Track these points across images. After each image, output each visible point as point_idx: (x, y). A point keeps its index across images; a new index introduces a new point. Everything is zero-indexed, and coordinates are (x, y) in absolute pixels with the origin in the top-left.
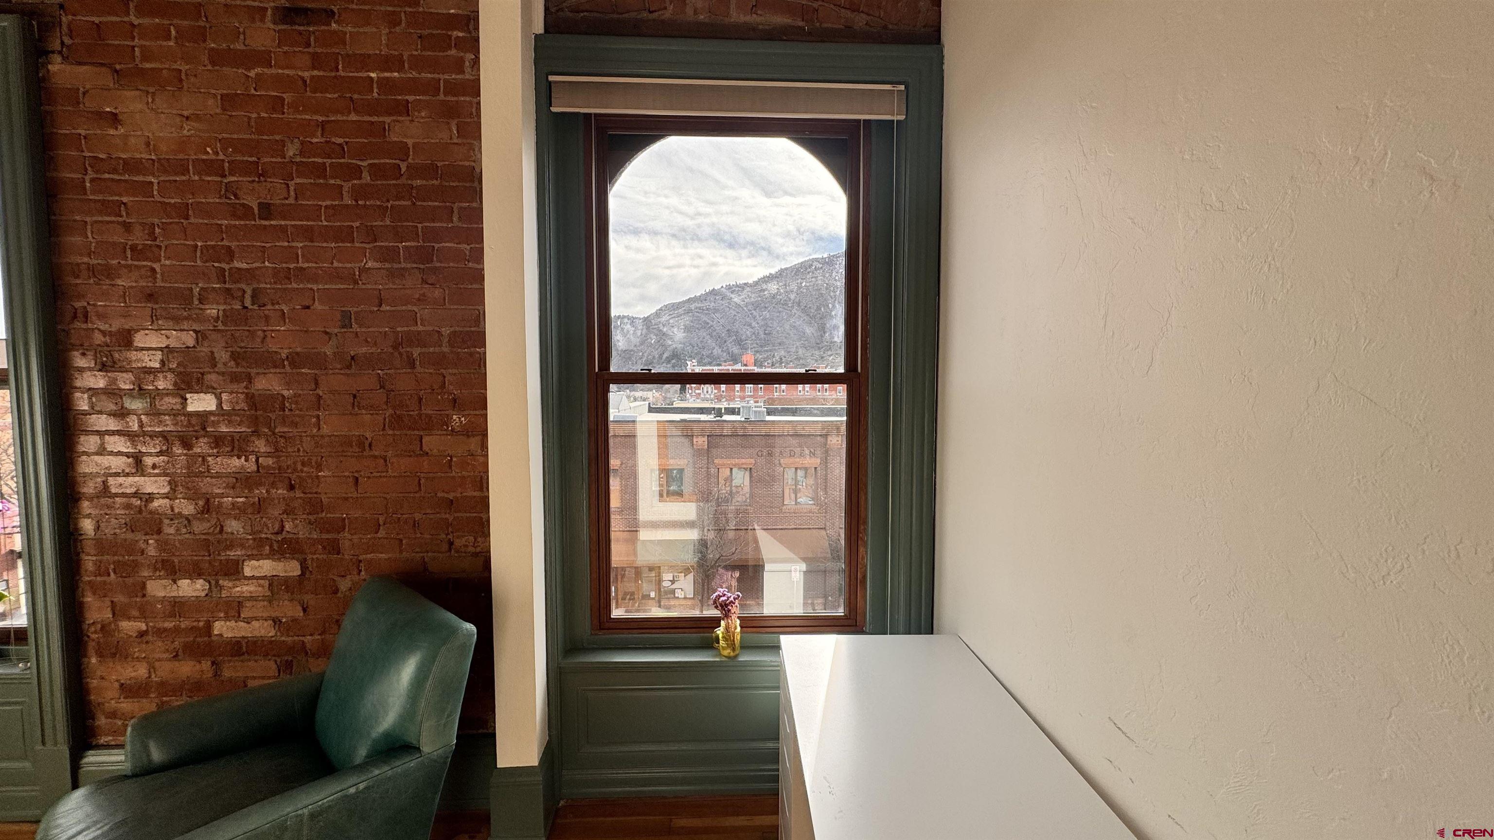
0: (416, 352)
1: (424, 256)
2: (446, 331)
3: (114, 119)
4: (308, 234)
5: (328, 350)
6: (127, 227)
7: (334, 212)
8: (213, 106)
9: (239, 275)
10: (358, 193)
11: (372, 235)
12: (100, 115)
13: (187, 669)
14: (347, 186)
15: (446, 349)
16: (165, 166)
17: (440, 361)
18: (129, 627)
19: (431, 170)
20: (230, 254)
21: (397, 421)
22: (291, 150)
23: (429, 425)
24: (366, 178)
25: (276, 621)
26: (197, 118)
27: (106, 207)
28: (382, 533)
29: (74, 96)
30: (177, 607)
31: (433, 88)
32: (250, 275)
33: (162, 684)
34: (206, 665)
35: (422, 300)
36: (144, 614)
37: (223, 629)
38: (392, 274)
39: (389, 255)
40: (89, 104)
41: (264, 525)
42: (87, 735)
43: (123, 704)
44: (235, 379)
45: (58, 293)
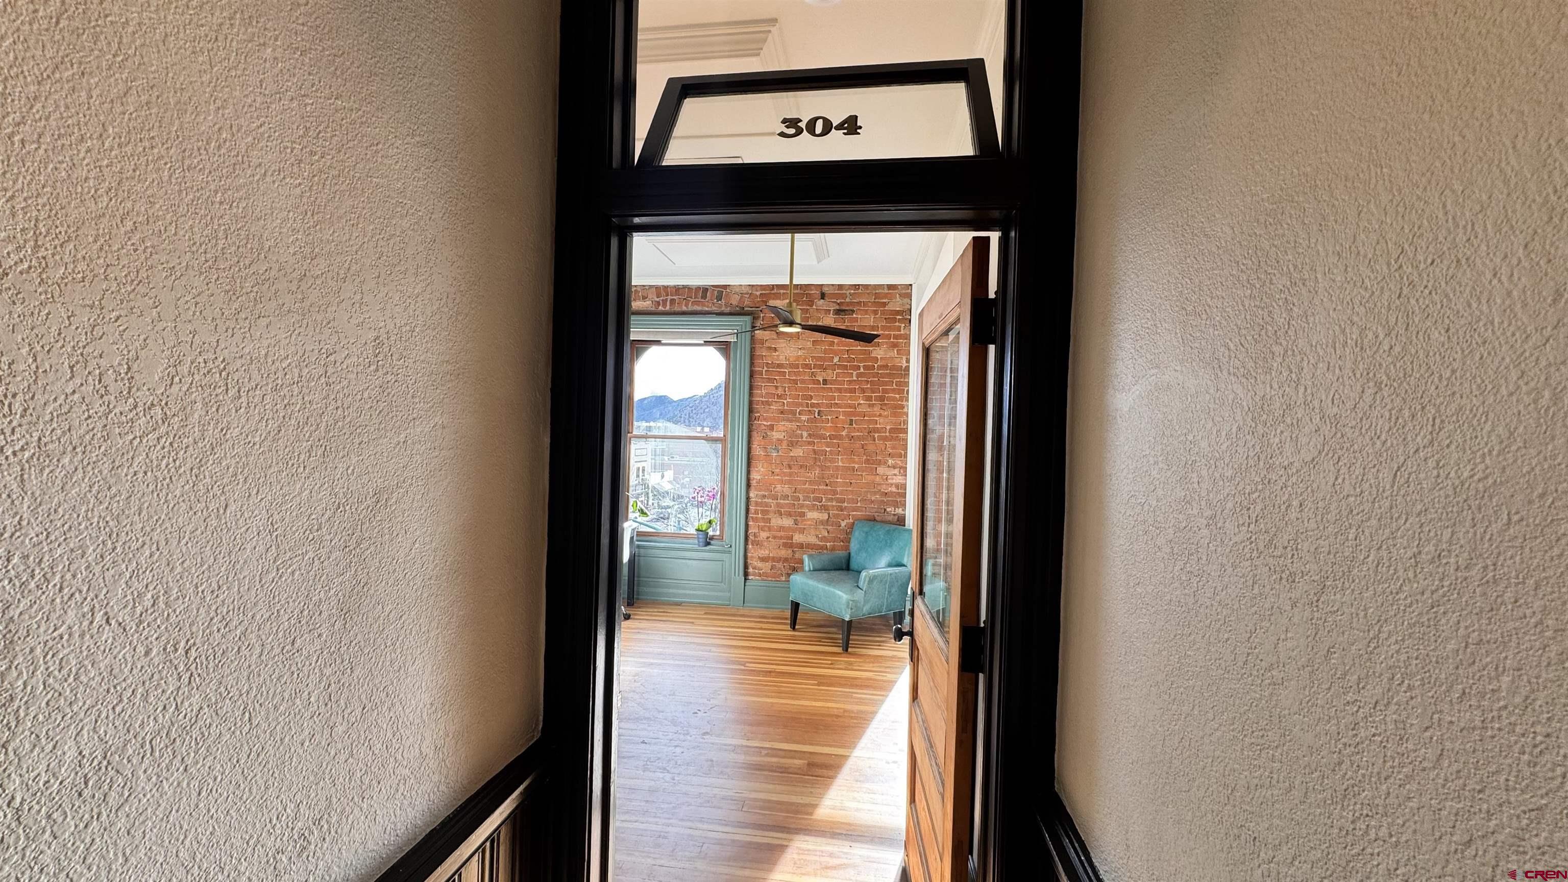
0: (876, 435)
1: (882, 399)
2: (888, 428)
3: (775, 349)
4: (840, 390)
5: (844, 433)
6: (777, 387)
7: (850, 382)
8: (809, 344)
9: (813, 405)
10: (858, 375)
11: (863, 391)
12: (770, 348)
13: (784, 553)
14: (855, 373)
15: (888, 434)
16: (792, 366)
17: (885, 439)
18: (763, 535)
19: (885, 367)
20: (811, 397)
21: (867, 461)
22: (836, 360)
23: (879, 463)
24: (862, 370)
25: (817, 536)
26: (804, 349)
27: (770, 380)
28: (859, 504)
29: (762, 342)
30: (781, 528)
31: (889, 337)
32: (818, 405)
33: (773, 558)
34: (790, 551)
35: (880, 415)
36: (770, 529)
37: (798, 538)
38: (870, 405)
39: (869, 399)
40: (767, 345)
41: (816, 499)
42: (746, 574)
43: (760, 564)
44: (809, 443)
45: (751, 411)
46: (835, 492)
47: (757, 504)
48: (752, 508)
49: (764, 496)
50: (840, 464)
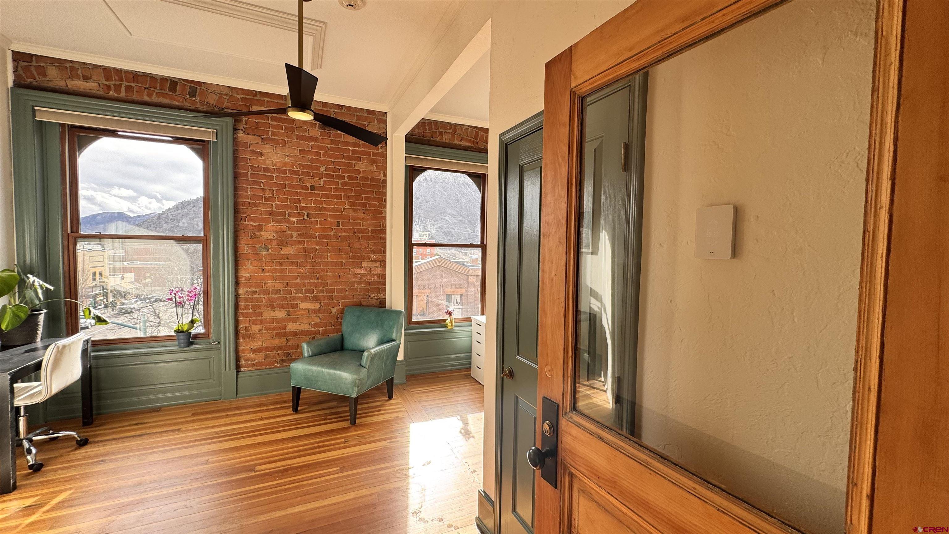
0: (360, 235)
1: (364, 205)
2: (370, 229)
3: (261, 154)
4: (327, 196)
5: (332, 234)
6: (264, 190)
7: (336, 190)
8: (296, 153)
9: (302, 208)
10: (344, 184)
11: (348, 198)
12: (255, 152)
13: (277, 342)
14: (340, 182)
15: (370, 234)
16: (278, 171)
17: (368, 238)
18: (255, 328)
19: (367, 179)
20: (300, 201)
21: (353, 257)
22: (323, 169)
23: (363, 258)
24: (346, 180)
25: (310, 324)
26: (291, 156)
27: (255, 183)
28: (347, 293)
29: (246, 145)
30: (273, 320)
31: (369, 154)
32: (306, 208)
33: (267, 348)
34: (284, 340)
35: (363, 219)
36: (262, 322)
37: (291, 327)
38: (354, 210)
39: (353, 204)
40: (252, 148)
41: (307, 291)
42: (238, 367)
43: (252, 355)
44: (299, 242)
45: (236, 211)
46: (325, 284)
47: (247, 300)
48: (242, 304)
49: (255, 292)
50: (329, 260)
